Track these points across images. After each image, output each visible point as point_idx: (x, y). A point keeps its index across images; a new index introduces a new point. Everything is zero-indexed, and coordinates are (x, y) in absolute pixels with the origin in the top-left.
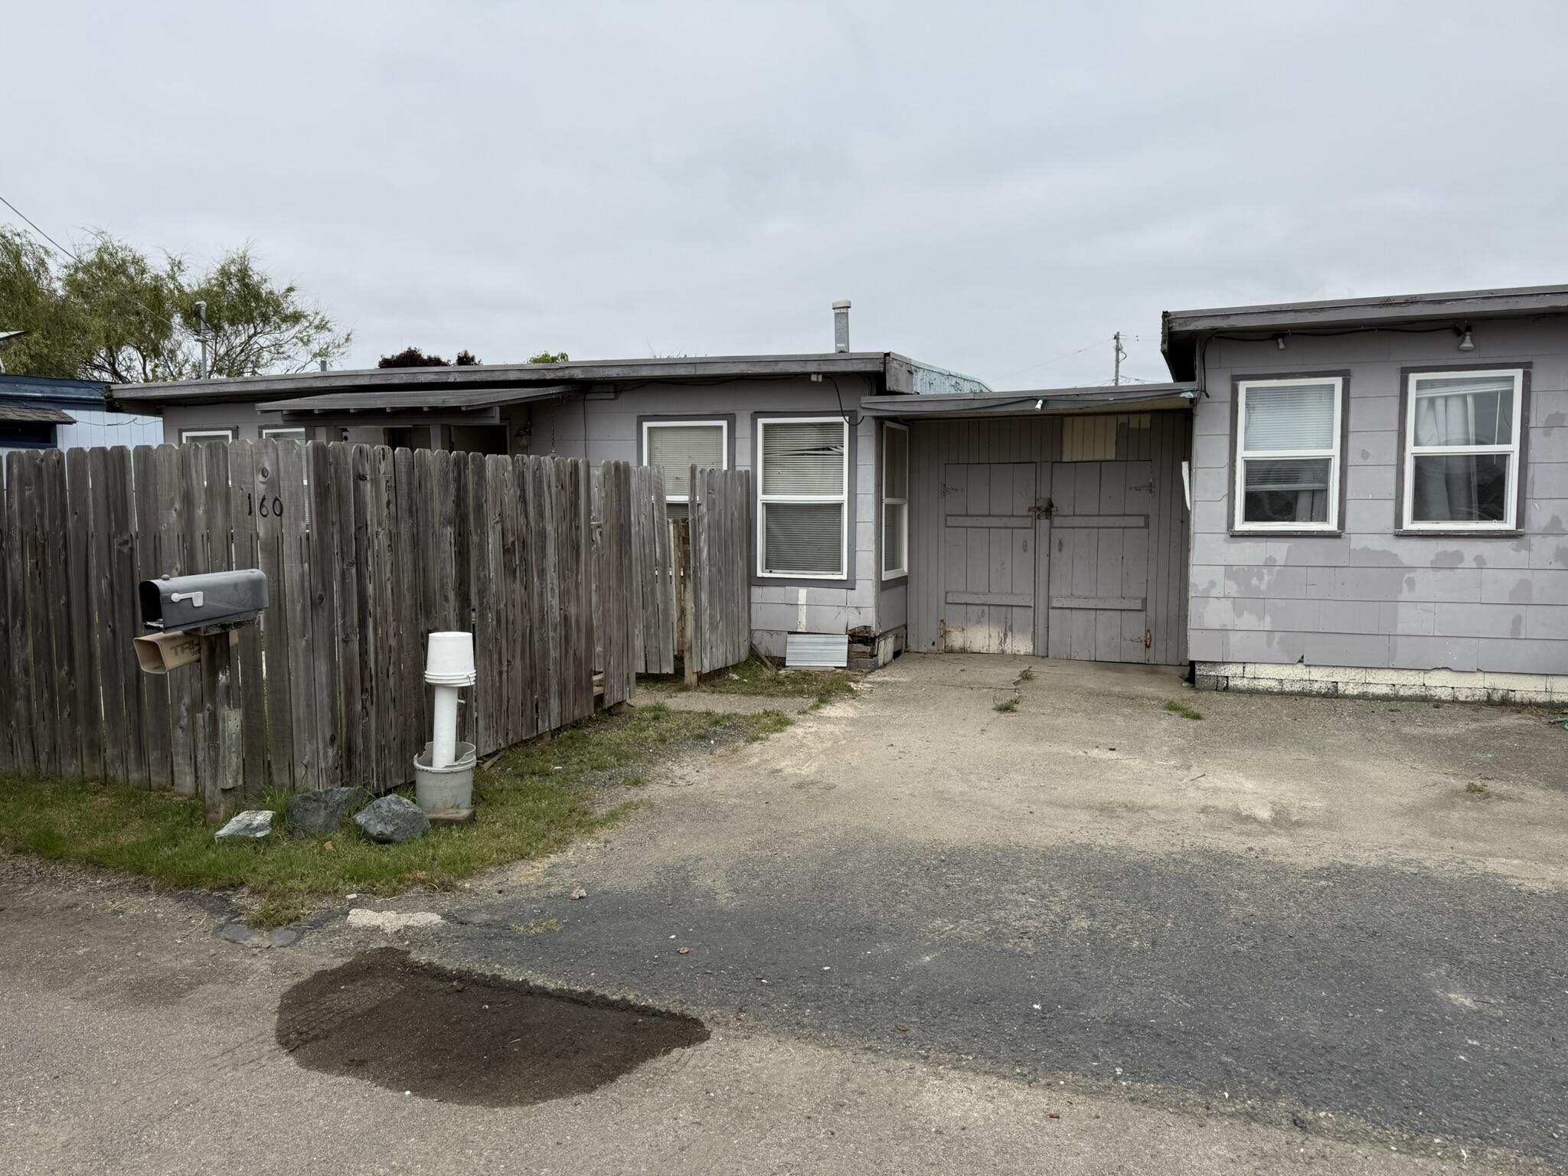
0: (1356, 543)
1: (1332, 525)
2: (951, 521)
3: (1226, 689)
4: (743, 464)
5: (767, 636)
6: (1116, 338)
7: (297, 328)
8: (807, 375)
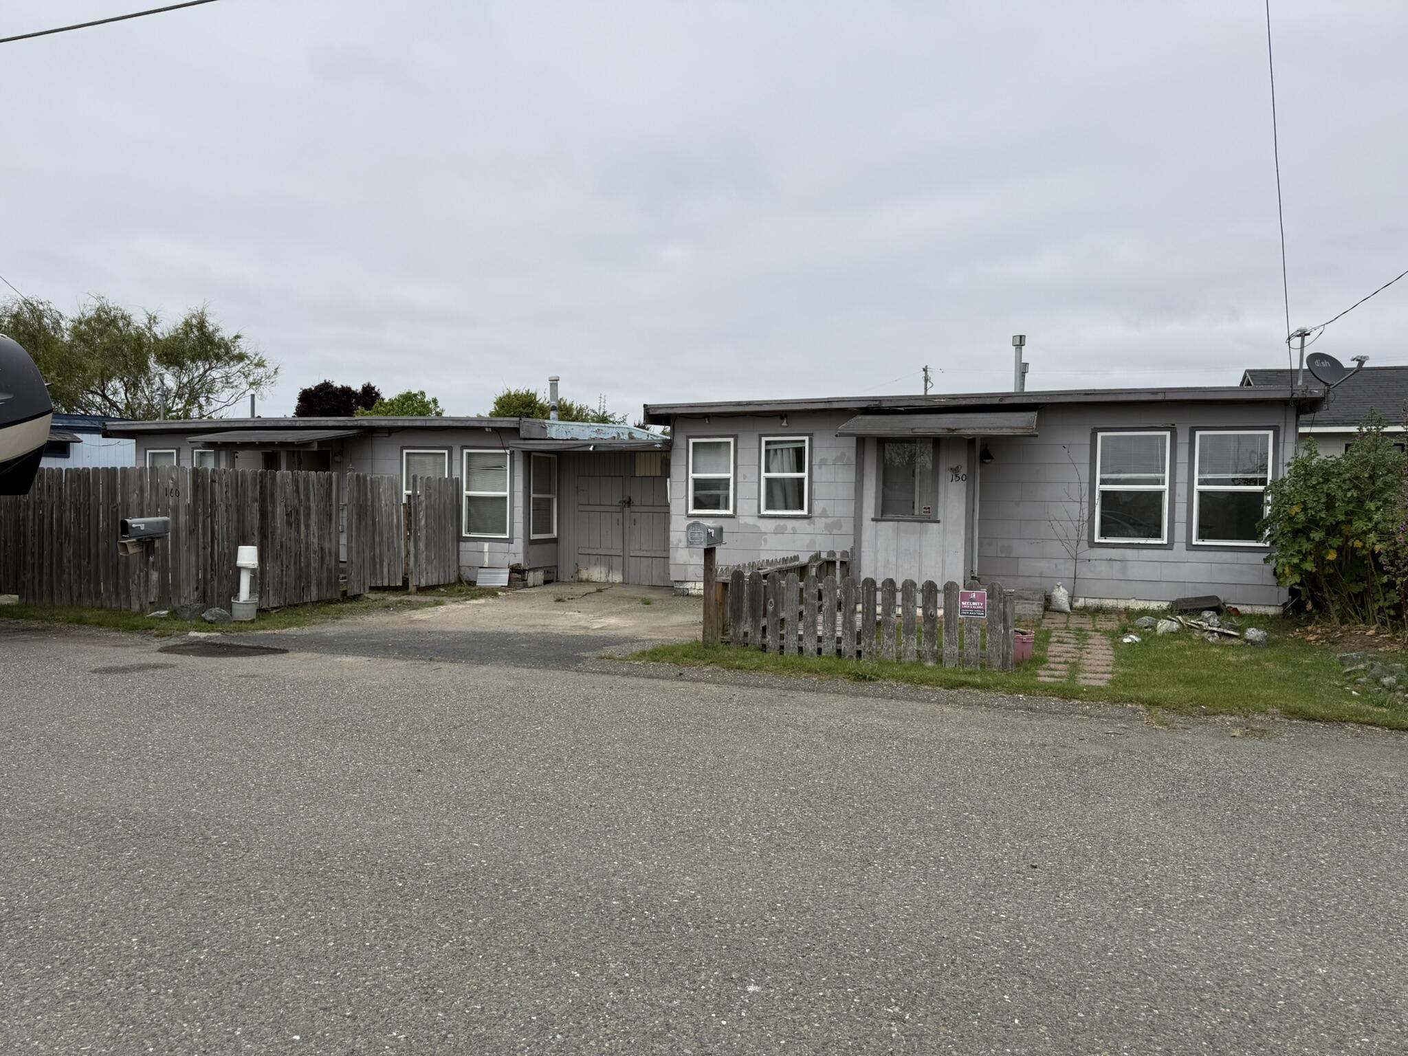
0: (742, 520)
1: (730, 512)
2: (581, 508)
3: (688, 595)
4: (456, 474)
5: (467, 569)
6: (925, 370)
7: (241, 364)
8: (483, 428)
